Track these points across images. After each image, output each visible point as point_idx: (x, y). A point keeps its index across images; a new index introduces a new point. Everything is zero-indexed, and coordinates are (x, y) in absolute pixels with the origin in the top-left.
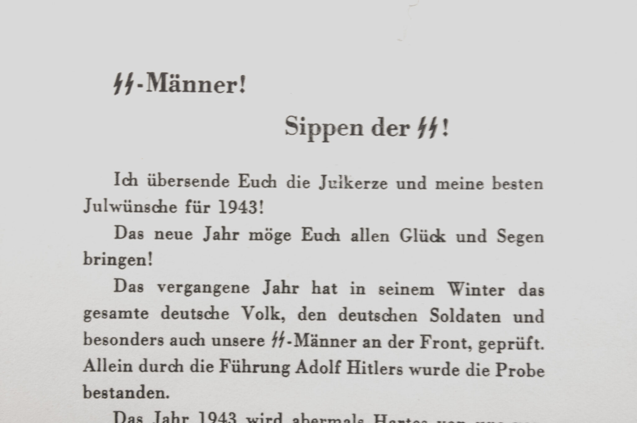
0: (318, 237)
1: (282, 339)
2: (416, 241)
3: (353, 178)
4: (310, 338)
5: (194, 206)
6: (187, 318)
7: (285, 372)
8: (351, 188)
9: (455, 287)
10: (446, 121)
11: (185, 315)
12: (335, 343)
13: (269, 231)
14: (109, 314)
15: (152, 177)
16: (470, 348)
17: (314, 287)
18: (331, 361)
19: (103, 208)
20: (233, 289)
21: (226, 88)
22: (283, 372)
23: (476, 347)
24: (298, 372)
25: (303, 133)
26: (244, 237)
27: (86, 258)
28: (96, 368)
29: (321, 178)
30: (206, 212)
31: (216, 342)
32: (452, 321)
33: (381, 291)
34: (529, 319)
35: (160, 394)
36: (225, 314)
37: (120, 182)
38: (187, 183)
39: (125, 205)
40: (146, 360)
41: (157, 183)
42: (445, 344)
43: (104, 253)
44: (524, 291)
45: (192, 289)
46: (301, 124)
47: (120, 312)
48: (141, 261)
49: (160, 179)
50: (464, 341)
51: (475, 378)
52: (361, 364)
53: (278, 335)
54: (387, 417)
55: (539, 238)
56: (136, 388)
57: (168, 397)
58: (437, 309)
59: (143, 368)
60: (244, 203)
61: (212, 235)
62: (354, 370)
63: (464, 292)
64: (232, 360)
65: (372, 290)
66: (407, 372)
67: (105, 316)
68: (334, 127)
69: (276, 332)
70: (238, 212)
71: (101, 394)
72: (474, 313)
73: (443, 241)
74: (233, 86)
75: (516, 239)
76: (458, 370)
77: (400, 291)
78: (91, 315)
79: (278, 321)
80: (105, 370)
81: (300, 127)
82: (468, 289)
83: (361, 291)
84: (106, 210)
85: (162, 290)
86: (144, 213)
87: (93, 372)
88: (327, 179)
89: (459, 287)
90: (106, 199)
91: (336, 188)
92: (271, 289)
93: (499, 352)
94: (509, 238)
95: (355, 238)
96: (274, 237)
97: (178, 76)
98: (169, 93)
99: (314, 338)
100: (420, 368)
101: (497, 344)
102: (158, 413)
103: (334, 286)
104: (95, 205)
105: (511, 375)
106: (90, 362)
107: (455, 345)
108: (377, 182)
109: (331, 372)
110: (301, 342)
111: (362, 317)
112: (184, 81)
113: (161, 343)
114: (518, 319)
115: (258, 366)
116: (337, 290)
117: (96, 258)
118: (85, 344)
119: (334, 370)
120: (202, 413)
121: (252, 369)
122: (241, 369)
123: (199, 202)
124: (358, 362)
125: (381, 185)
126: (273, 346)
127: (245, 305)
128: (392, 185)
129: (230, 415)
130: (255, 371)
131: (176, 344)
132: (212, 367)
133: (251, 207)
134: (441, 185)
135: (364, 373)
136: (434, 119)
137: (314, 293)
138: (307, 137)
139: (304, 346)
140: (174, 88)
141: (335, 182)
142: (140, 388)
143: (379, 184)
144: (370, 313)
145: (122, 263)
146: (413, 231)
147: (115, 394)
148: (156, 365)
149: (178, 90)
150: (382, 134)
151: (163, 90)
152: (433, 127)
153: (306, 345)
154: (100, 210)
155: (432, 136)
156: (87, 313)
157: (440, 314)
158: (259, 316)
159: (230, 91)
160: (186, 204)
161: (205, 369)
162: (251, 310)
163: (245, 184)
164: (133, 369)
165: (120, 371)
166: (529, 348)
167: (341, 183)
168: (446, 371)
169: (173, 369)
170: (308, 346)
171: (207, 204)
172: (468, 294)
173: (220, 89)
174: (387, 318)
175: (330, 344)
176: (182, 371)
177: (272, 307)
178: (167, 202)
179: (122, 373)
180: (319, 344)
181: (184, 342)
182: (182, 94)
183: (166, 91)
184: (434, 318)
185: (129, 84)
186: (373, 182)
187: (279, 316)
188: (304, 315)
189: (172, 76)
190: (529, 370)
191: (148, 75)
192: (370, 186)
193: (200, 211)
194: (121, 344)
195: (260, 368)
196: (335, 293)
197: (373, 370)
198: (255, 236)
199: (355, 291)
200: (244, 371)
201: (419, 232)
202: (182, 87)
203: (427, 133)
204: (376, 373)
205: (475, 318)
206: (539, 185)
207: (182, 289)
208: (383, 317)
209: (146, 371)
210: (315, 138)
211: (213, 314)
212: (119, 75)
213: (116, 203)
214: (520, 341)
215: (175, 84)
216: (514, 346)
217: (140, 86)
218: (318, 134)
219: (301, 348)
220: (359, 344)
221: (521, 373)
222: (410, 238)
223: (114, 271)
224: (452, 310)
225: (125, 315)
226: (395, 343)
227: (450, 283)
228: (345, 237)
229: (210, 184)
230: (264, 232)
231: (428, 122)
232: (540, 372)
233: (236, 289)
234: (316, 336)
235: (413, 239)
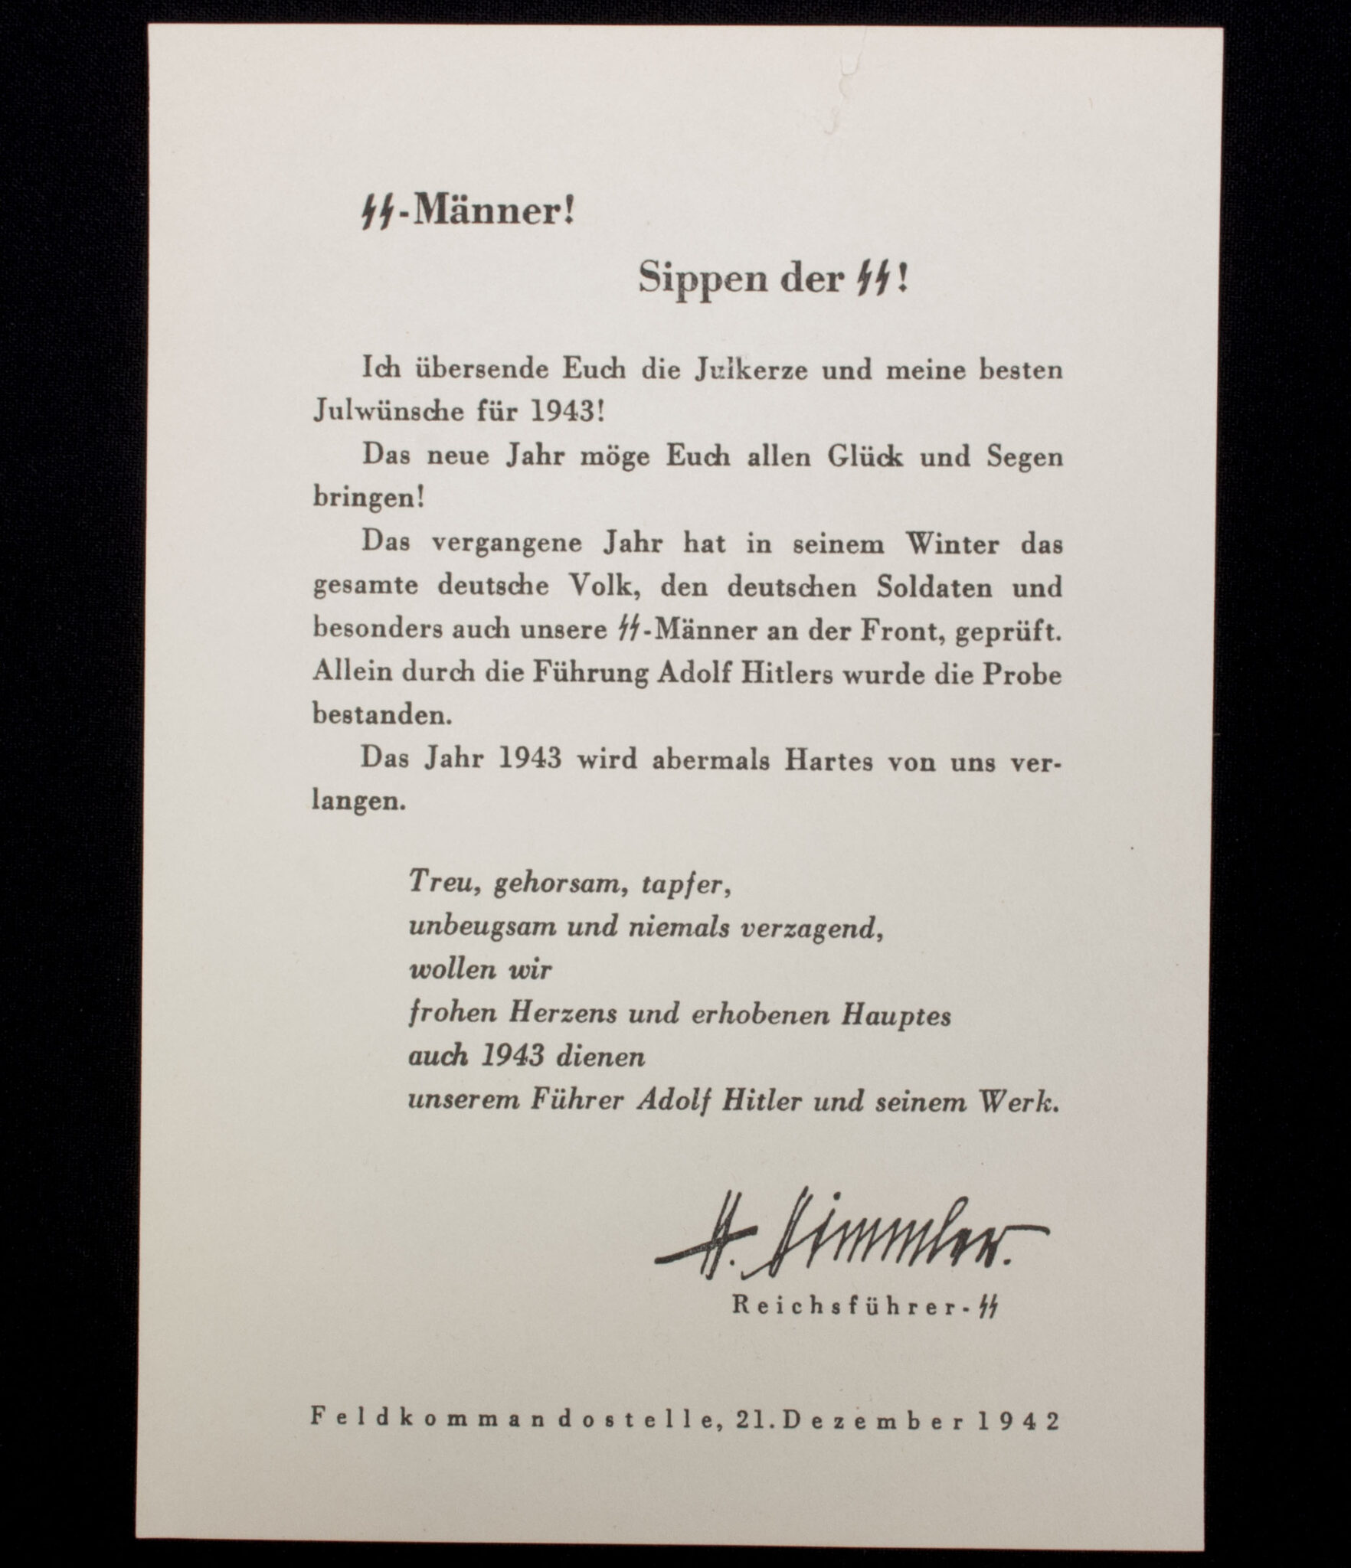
0: (694, 459)
1: (635, 626)
2: (854, 464)
3: (751, 362)
4: (681, 625)
5: (492, 410)
6: (480, 592)
7: (641, 679)
8: (747, 377)
9: (918, 541)
10: (903, 267)
11: (476, 588)
12: (723, 632)
13: (614, 450)
14: (354, 586)
15: (423, 363)
16: (942, 638)
17: (688, 541)
18: (716, 662)
19: (345, 414)
20: (555, 545)
21: (543, 216)
22: (638, 681)
23: (951, 637)
24: (661, 680)
25: (668, 287)
26: (573, 459)
27: (318, 494)
28: (333, 673)
29: (699, 363)
30: (510, 418)
31: (528, 632)
32: (913, 595)
33: (798, 546)
34: (1038, 591)
35: (437, 718)
36: (542, 586)
37: (372, 371)
38: (480, 371)
39: (380, 410)
40: (413, 661)
41: (432, 372)
42: (902, 633)
43: (346, 488)
44: (1033, 546)
45: (489, 545)
46: (664, 273)
47: (373, 583)
48: (406, 500)
49: (436, 366)
50: (932, 628)
51: (951, 686)
52: (765, 668)
53: (630, 621)
54: (806, 752)
55: (1056, 459)
56: (399, 707)
57: (449, 722)
58: (889, 577)
59: (409, 674)
60: (572, 404)
61: (520, 457)
62: (753, 676)
63: (932, 547)
64: (553, 662)
65: (782, 546)
66: (839, 678)
67: (347, 590)
68: (718, 278)
69: (625, 616)
70: (563, 418)
71: (342, 717)
72: (949, 583)
73: (899, 464)
74: (554, 213)
75: (1018, 460)
76: (922, 675)
77: (828, 547)
78: (326, 587)
79: (628, 597)
80: (348, 677)
81: (663, 279)
82: (939, 543)
83: (764, 546)
84: (349, 417)
85: (439, 546)
86: (411, 422)
87: (329, 681)
88: (709, 363)
89: (925, 540)
90: (349, 400)
91: (723, 378)
92: (617, 545)
93: (989, 645)
94: (1006, 459)
95: (754, 461)
96: (622, 459)
97: (464, 198)
98: (451, 225)
99: (688, 624)
100: (861, 672)
101: (985, 632)
102: (433, 748)
103: (720, 540)
104: (332, 409)
105: (1008, 682)
106: (323, 663)
107: (917, 634)
108: (790, 369)
109: (716, 680)
110: (666, 633)
111: (766, 590)
112: (474, 206)
113: (438, 634)
114: (1020, 591)
115: (596, 671)
116: (724, 545)
117: (334, 495)
118: (317, 634)
119: (721, 676)
120: (506, 749)
121: (586, 676)
122: (569, 676)
123: (499, 403)
124: (759, 663)
125: (798, 372)
126: (622, 638)
127: (574, 571)
128: (815, 373)
129: (551, 750)
130: (591, 680)
131: (462, 636)
132: (521, 672)
133: (584, 410)
134: (896, 372)
135: (770, 681)
136: (885, 263)
137: (687, 550)
138: (674, 294)
139: (671, 638)
140: (459, 218)
141: (721, 368)
142: (405, 708)
143: (793, 372)
144: (780, 583)
145: (374, 502)
146: (849, 449)
147: (364, 716)
148: (430, 671)
149: (465, 220)
150: (798, 288)
151: (441, 219)
152: (883, 277)
153: (675, 636)
154: (340, 417)
155: (881, 291)
156: (320, 584)
157: (893, 584)
158: (598, 589)
159: (549, 220)
160: (478, 406)
161: (510, 676)
162: (585, 580)
163: (573, 373)
164: (393, 675)
165: (372, 678)
166: (1037, 638)
167: (731, 369)
168: (903, 677)
169: (457, 676)
170: (678, 638)
171: (512, 406)
172: (939, 551)
173: (533, 217)
174: (806, 591)
175: (713, 634)
176: (472, 679)
177: (620, 575)
178: (447, 404)
179: (376, 682)
180: (696, 633)
181: (476, 632)
182: (472, 227)
183: (447, 223)
184: (885, 591)
185: (387, 212)
186: (784, 368)
187: (631, 588)
188: (671, 587)
189: (455, 198)
190: (1036, 673)
191: (416, 197)
192: (779, 374)
193: (501, 418)
194: (374, 635)
195: (600, 674)
196: (721, 550)
197: (785, 676)
198: (591, 459)
199: (755, 547)
200: (573, 679)
201: (859, 451)
202: (471, 215)
203: (873, 285)
204: (790, 681)
205: (950, 590)
206: (1055, 372)
207: (472, 546)
208: (801, 589)
209: (414, 678)
210: (687, 295)
211: (522, 585)
212: (371, 198)
213: (365, 405)
214: (1022, 626)
215: (459, 210)
216: (1013, 635)
217: (404, 214)
218: (693, 289)
219: (668, 642)
220: (761, 635)
221: (1024, 678)
222: (844, 460)
223: (362, 516)
224: (913, 577)
225: (380, 587)
226: (821, 632)
227: (911, 534)
228: (739, 458)
229: (518, 373)
230: (606, 452)
231: (874, 269)
232: (1054, 677)
233: (560, 545)
234: (691, 621)
235: (850, 461)
